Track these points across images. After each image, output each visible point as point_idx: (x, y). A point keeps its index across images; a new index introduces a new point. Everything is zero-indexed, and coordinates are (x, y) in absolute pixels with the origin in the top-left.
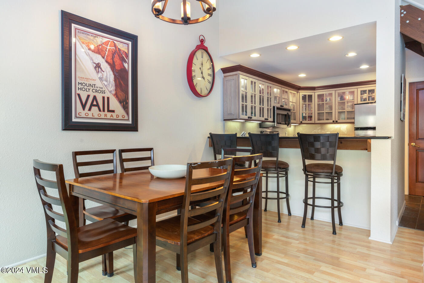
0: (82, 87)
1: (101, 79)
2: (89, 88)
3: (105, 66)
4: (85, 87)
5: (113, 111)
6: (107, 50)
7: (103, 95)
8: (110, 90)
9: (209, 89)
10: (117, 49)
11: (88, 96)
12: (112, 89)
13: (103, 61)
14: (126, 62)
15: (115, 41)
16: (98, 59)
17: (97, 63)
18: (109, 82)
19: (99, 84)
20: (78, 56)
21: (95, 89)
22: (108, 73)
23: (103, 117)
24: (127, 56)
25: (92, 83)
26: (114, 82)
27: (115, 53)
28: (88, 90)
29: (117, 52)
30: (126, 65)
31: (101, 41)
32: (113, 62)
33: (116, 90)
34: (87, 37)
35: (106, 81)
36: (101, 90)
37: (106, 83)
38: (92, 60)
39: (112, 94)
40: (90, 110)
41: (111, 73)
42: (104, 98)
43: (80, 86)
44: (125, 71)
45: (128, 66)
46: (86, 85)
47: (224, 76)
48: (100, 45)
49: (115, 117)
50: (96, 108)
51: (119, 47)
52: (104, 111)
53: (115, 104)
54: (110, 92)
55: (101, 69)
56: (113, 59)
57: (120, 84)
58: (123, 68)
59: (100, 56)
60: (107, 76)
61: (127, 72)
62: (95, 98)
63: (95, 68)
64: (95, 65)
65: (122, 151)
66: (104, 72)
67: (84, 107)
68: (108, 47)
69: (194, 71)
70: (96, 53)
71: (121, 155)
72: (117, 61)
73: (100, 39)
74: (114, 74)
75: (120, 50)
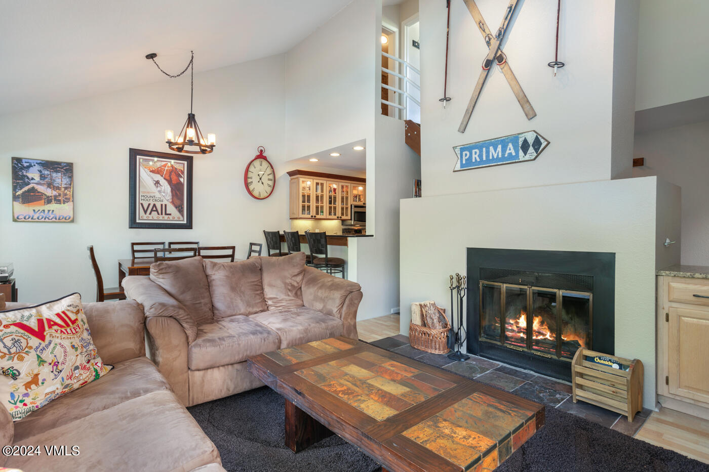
0: (145, 198)
1: (160, 192)
2: (150, 198)
3: (164, 183)
4: (147, 198)
5: (170, 214)
6: (165, 170)
7: (161, 203)
9: (269, 193)
10: (174, 169)
11: (149, 204)
12: (169, 198)
13: (162, 178)
14: (181, 177)
16: (158, 177)
17: (156, 180)
19: (158, 195)
20: (142, 178)
21: (155, 199)
22: (166, 187)
23: (161, 218)
24: (183, 172)
25: (152, 195)
26: (171, 193)
28: (149, 200)
29: (173, 171)
30: (182, 180)
31: (160, 165)
32: (170, 178)
33: (172, 199)
34: (150, 163)
35: (164, 192)
36: (160, 199)
37: (164, 194)
38: (153, 179)
39: (169, 202)
40: (150, 214)
41: (169, 186)
42: (162, 205)
43: (143, 198)
45: (184, 180)
46: (147, 197)
47: (291, 179)
48: (159, 168)
49: (171, 219)
50: (156, 213)
51: (176, 167)
52: (162, 214)
53: (171, 209)
54: (168, 200)
55: (160, 184)
56: (170, 176)
57: (176, 194)
58: (179, 182)
59: (159, 175)
60: (165, 190)
61: (182, 185)
62: (154, 205)
63: (155, 184)
64: (155, 182)
65: (170, 243)
66: (162, 186)
67: (145, 212)
68: (166, 168)
69: (251, 178)
70: (156, 173)
71: (170, 247)
72: (174, 177)
73: (160, 163)
74: (171, 187)
75: (176, 169)
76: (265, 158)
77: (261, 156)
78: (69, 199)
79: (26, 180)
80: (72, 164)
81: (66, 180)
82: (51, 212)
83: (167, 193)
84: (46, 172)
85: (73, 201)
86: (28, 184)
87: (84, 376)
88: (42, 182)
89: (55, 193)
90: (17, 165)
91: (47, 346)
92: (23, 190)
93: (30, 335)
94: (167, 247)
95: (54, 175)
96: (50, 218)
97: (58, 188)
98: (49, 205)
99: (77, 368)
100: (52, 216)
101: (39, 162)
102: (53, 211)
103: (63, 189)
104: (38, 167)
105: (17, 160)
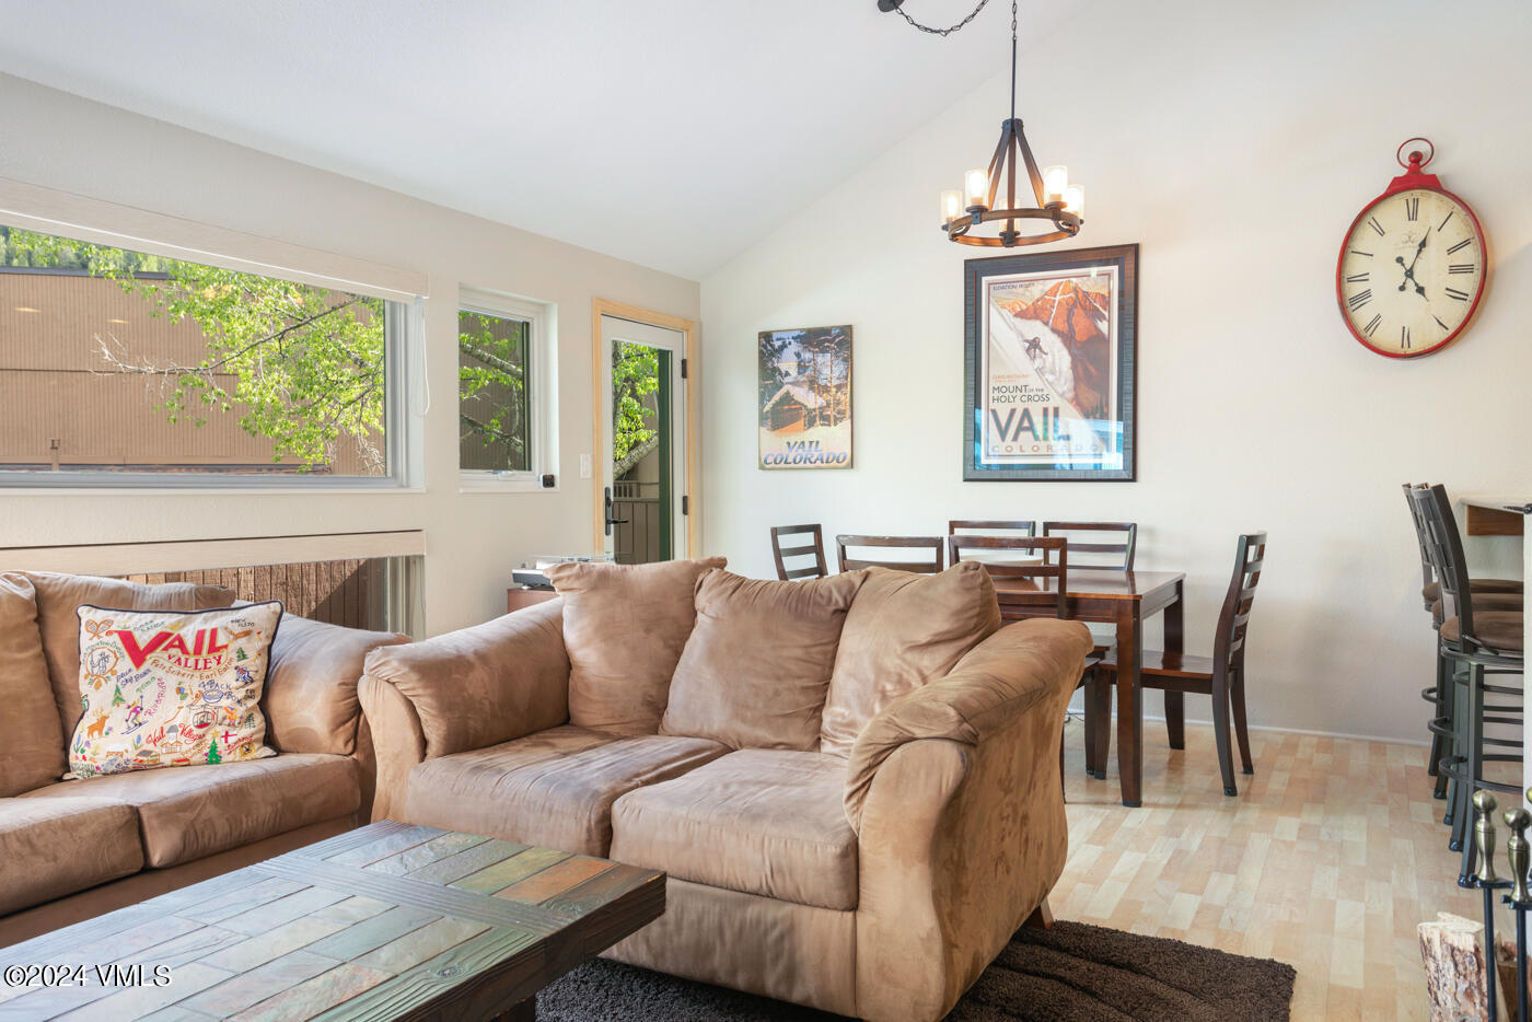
0: (1001, 394)
1: (1040, 371)
2: (1014, 394)
3: (1051, 342)
4: (1007, 394)
5: (1068, 438)
6: (1056, 305)
7: (1045, 404)
8: (1060, 391)
9: (1454, 326)
10: (1080, 295)
11: (1013, 411)
12: (1065, 388)
13: (1047, 330)
14: (1102, 317)
15: (1074, 280)
16: (1035, 329)
17: (1031, 338)
18: (1058, 374)
19: (1034, 382)
20: (994, 338)
21: (1027, 394)
22: (1058, 356)
23: (1043, 451)
24: (1106, 302)
25: (1021, 382)
26: (1071, 372)
27: (1074, 305)
28: (1012, 399)
29: (1084, 304)
30: (1103, 326)
31: (1042, 291)
32: (1070, 326)
33: (1075, 389)
34: (1012, 293)
35: (1053, 373)
36: (1040, 393)
37: (1051, 378)
38: (1022, 336)
39: (1066, 399)
40: (1015, 438)
41: (1065, 352)
42: (1045, 410)
43: (996, 394)
44: (1103, 340)
45: (1109, 326)
46: (1008, 389)
48: (1038, 301)
49: (1074, 451)
50: (1029, 434)
51: (1085, 289)
52: (1046, 438)
53: (1072, 420)
54: (1062, 395)
55: (1040, 349)
56: (1069, 320)
57: (1086, 370)
58: (1095, 333)
59: (1038, 324)
60: (1054, 363)
61: (1106, 341)
63: (1028, 350)
64: (1027, 345)
66: (1046, 354)
67: (1003, 434)
68: (1058, 298)
69: (1364, 278)
70: (1030, 318)
71: (1046, 533)
72: (1080, 322)
73: (1040, 287)
74: (1071, 354)
75: (1086, 294)
76: (1433, 184)
77: (1417, 178)
78: (844, 413)
79: (778, 377)
80: (850, 327)
81: (840, 368)
82: (814, 444)
83: (1060, 372)
84: (807, 356)
85: (852, 417)
86: (780, 386)
87: (185, 747)
88: (801, 378)
89: (821, 401)
90: (766, 348)
91: (137, 678)
92: (773, 401)
93: (126, 653)
94: (1039, 534)
95: (820, 359)
96: (813, 460)
97: (826, 389)
98: (811, 430)
99: (173, 729)
100: (816, 455)
101: (796, 334)
102: (818, 442)
103: (834, 390)
104: (794, 347)
105: (766, 337)
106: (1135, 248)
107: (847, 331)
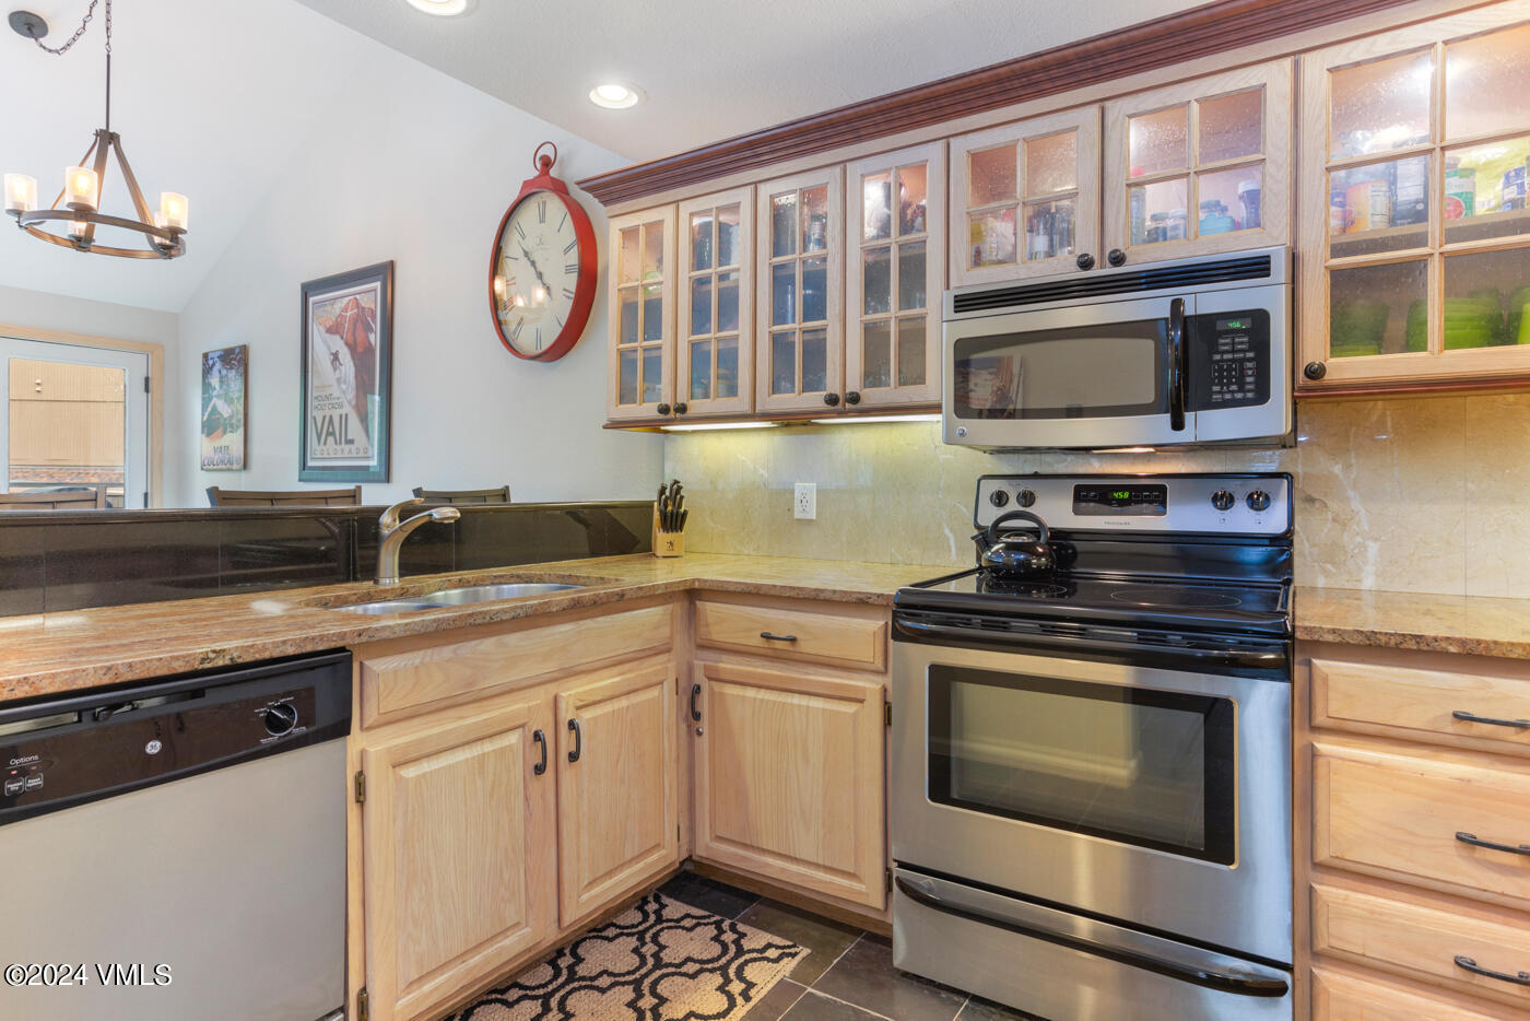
0: (318, 403)
1: (338, 381)
2: (325, 402)
4: (323, 402)
5: (353, 442)
7: (341, 411)
9: (564, 323)
11: (324, 417)
15: (358, 296)
17: (334, 351)
19: (336, 392)
20: (316, 352)
21: (331, 402)
23: (339, 453)
24: (374, 317)
25: (328, 392)
28: (324, 407)
30: (372, 337)
34: (325, 310)
35: (345, 382)
36: (338, 402)
37: (344, 387)
40: (325, 442)
42: (341, 416)
45: (375, 339)
46: (322, 398)
49: (354, 453)
52: (340, 443)
56: (354, 334)
62: (331, 420)
64: (332, 358)
66: (342, 365)
67: (319, 438)
68: (349, 314)
69: (513, 282)
75: (363, 308)
76: (555, 185)
77: (545, 181)
78: (240, 422)
79: (210, 391)
80: (247, 346)
81: (241, 382)
82: (226, 449)
84: (224, 372)
85: (245, 425)
86: (211, 399)
88: (221, 392)
89: (230, 412)
90: (206, 366)
92: (207, 413)
95: (230, 375)
96: (226, 462)
97: (231, 401)
98: (225, 438)
100: (227, 458)
101: (218, 353)
102: (228, 447)
103: (235, 402)
104: (218, 366)
105: (206, 356)
106: (392, 264)
107: (244, 349)
